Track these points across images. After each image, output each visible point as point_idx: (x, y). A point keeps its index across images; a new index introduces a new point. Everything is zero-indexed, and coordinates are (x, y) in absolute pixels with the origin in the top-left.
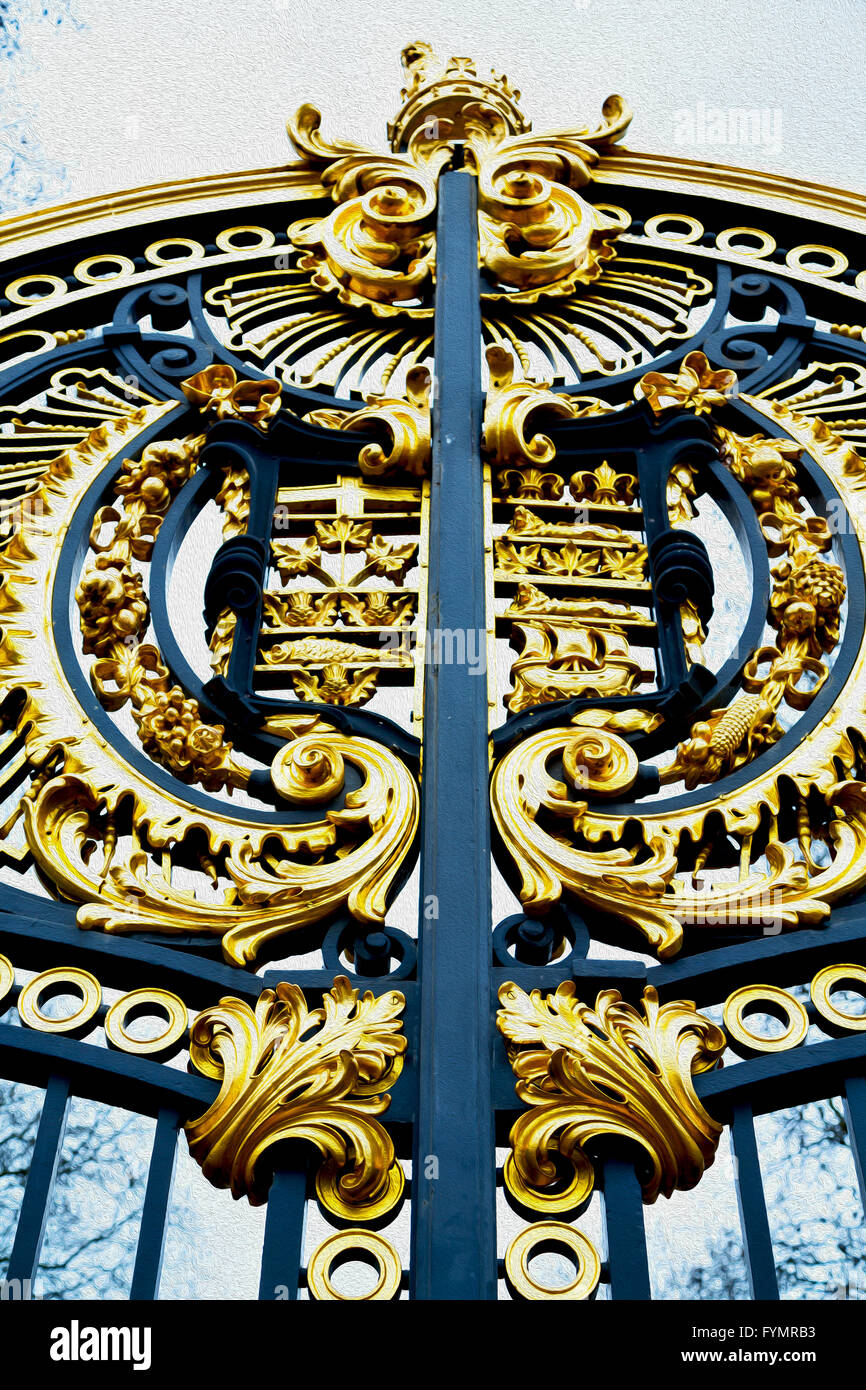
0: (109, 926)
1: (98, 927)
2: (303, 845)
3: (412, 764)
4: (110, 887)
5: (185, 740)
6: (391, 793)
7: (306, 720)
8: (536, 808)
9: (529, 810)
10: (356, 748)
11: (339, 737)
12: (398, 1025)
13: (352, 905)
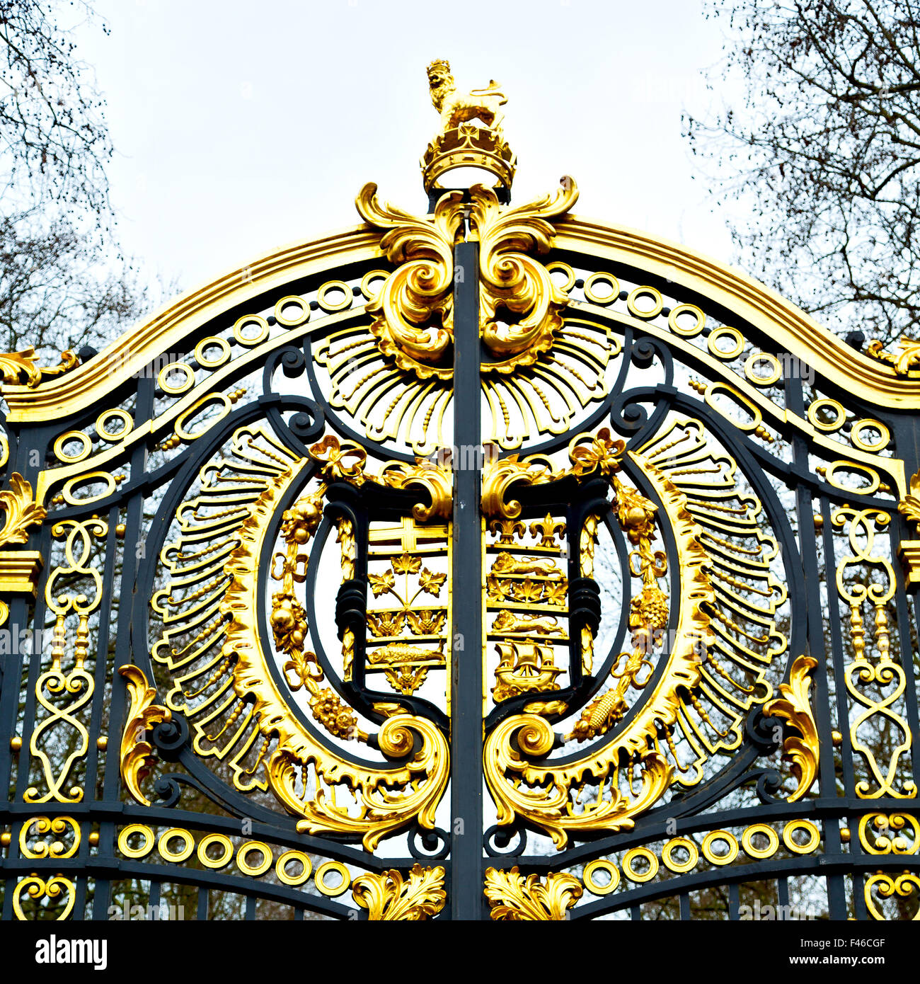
0: (312, 831)
1: (307, 831)
2: (396, 783)
3: (446, 734)
4: (308, 809)
5: (335, 721)
6: (436, 754)
7: (393, 706)
8: (504, 769)
9: (501, 771)
10: (418, 724)
11: (410, 716)
12: (442, 883)
13: (420, 820)
